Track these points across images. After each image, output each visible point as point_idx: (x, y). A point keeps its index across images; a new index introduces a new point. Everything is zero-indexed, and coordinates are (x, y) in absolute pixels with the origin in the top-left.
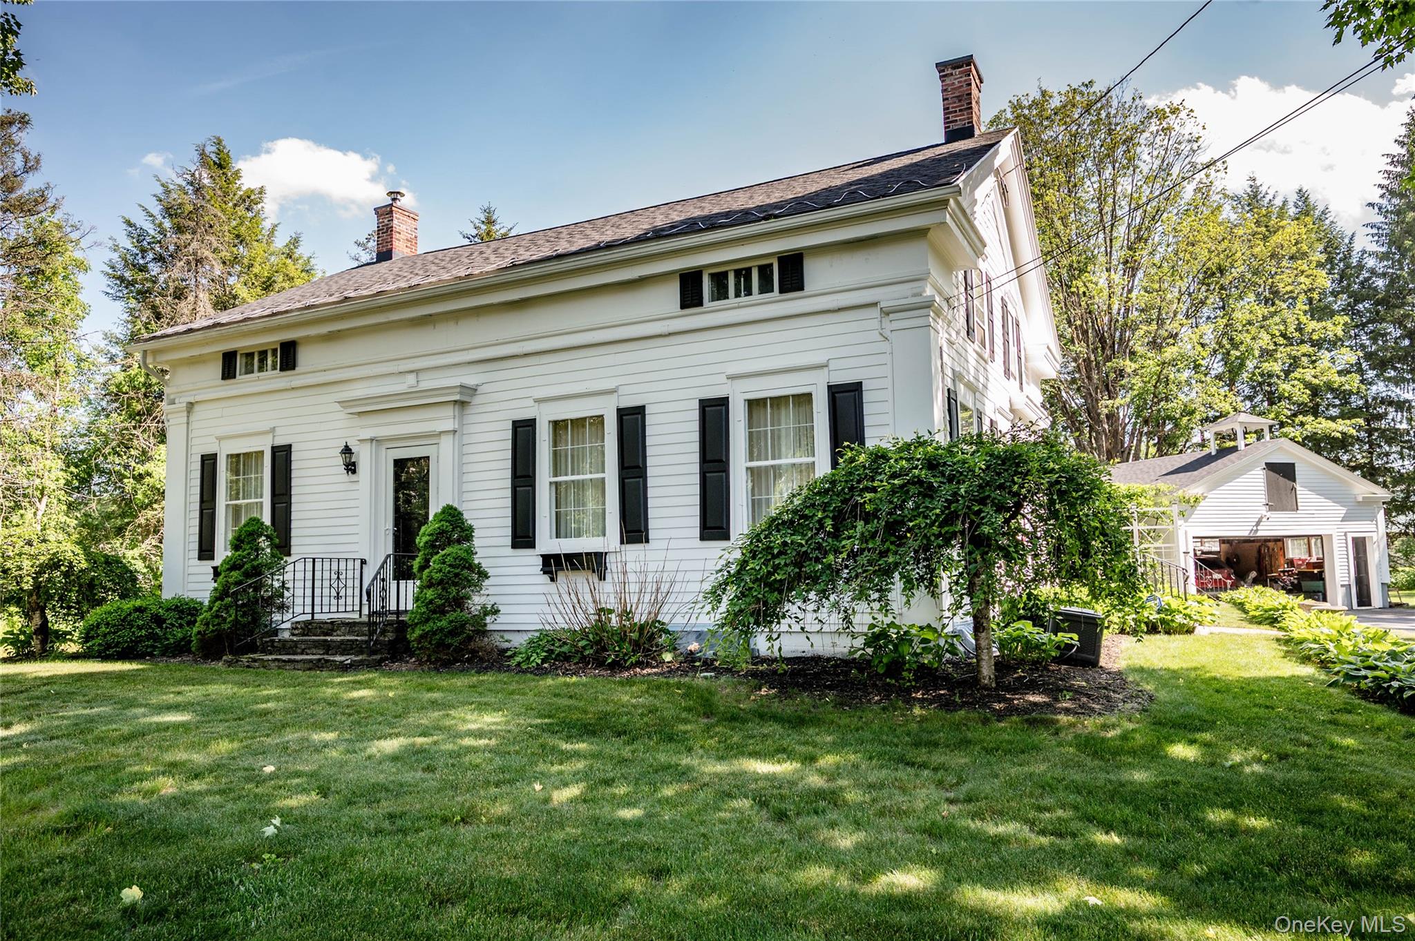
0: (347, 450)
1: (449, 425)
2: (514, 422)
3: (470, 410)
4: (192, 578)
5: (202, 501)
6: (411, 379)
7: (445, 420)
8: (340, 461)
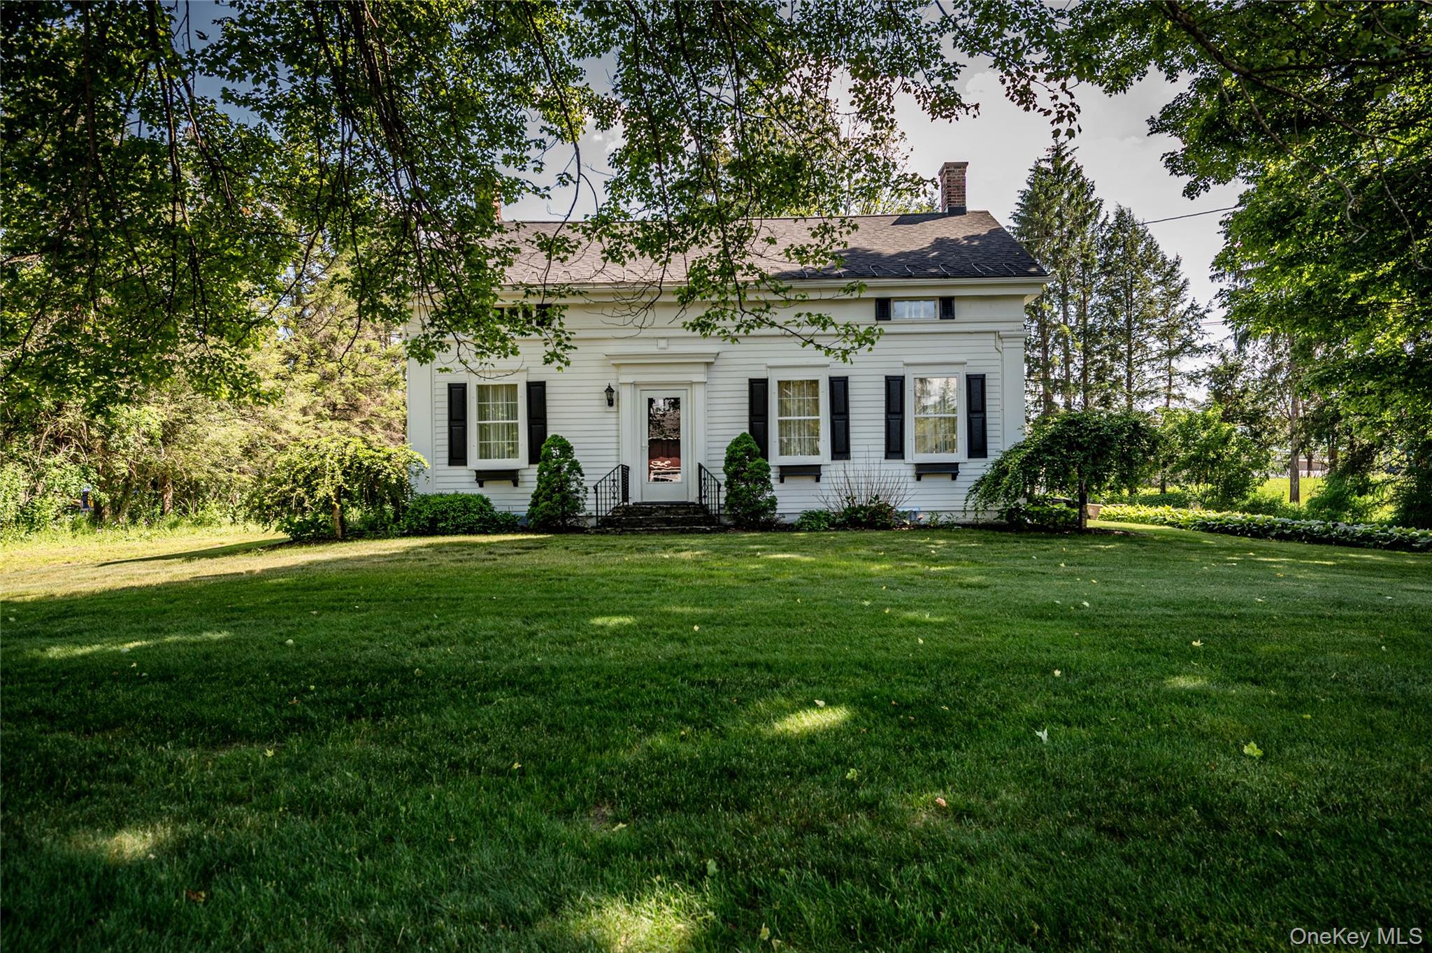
0: (610, 390)
1: (702, 378)
2: (751, 380)
3: (712, 368)
4: (439, 480)
5: (451, 419)
6: (663, 343)
7: (698, 375)
8: (604, 396)
